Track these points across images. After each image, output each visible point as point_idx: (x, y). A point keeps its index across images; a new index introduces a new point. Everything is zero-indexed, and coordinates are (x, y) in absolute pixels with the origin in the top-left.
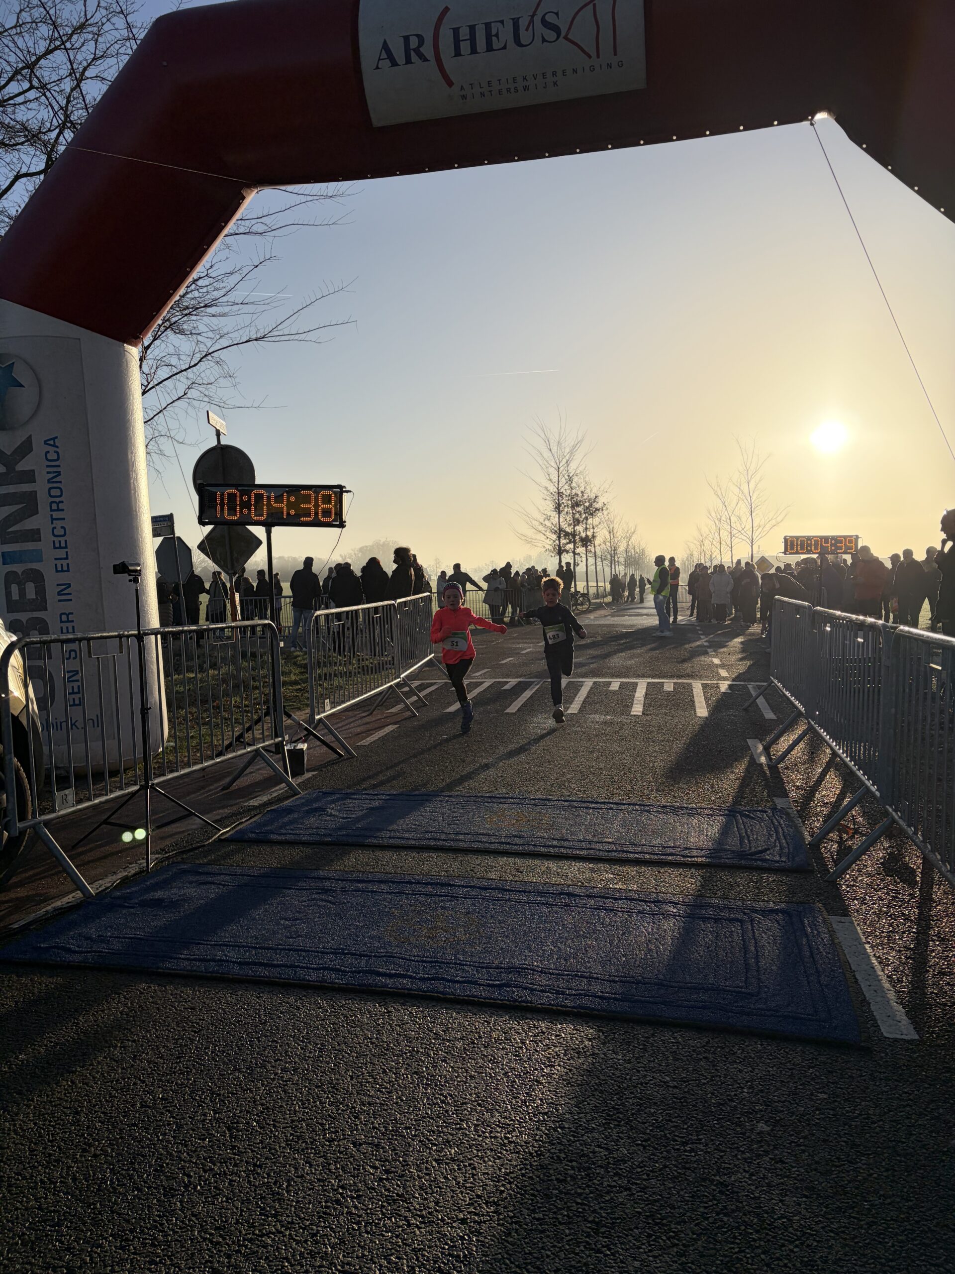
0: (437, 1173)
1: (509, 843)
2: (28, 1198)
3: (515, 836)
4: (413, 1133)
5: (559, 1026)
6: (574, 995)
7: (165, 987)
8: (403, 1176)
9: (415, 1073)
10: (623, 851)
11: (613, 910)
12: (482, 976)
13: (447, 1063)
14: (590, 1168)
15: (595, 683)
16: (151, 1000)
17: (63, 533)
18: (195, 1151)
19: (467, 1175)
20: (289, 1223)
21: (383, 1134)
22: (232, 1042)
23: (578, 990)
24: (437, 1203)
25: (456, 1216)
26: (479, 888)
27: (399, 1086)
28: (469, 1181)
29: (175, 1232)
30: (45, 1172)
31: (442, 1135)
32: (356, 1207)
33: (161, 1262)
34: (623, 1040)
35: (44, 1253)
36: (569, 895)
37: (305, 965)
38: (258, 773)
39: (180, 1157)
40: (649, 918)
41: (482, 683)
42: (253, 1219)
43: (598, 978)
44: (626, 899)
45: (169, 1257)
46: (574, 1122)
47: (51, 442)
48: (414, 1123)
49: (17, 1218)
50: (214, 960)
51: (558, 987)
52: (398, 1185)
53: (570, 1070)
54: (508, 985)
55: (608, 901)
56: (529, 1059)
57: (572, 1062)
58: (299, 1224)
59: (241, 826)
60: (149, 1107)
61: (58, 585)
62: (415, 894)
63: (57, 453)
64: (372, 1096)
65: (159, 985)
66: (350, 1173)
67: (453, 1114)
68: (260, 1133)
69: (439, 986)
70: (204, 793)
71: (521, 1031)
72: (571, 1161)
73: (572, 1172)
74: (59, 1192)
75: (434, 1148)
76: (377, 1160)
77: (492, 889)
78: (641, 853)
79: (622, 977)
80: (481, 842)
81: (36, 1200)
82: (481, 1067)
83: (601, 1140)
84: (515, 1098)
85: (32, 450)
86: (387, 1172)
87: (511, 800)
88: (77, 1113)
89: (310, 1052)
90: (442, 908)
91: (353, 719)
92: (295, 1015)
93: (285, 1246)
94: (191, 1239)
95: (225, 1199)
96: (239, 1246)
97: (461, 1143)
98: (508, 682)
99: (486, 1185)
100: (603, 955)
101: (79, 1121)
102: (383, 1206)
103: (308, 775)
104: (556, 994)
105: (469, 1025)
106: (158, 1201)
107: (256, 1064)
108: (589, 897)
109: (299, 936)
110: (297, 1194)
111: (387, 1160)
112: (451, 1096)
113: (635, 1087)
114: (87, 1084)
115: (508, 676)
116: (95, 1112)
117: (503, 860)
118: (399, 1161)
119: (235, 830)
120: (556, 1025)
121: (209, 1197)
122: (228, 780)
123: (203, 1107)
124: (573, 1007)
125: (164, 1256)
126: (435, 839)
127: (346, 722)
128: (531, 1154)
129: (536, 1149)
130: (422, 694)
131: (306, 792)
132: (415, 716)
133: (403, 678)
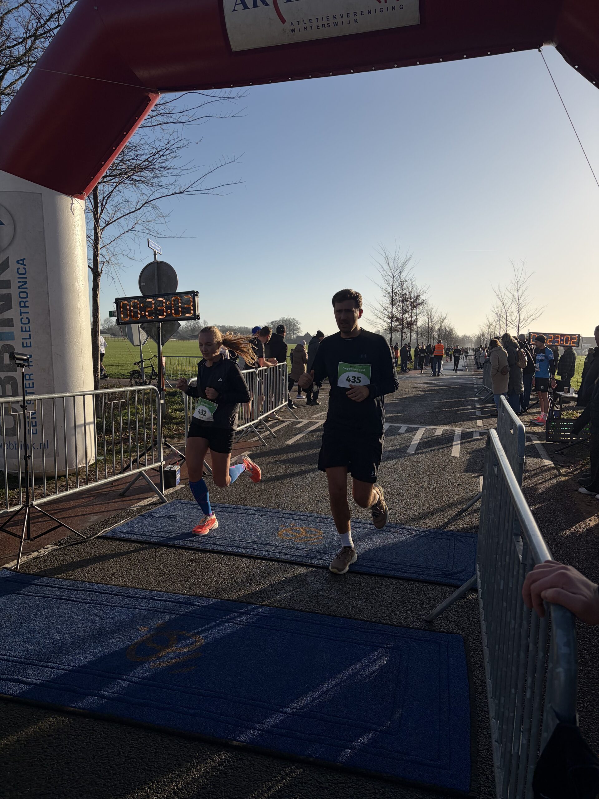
1: (286, 554)
3: (293, 548)
47: (21, 262)
63: (25, 269)
80: (267, 551)
85: (9, 267)
87: (301, 517)
119: (112, 529)
122: (122, 490)
126: (237, 547)
130: (272, 431)
131: (171, 501)
132: (265, 445)
133: (260, 420)
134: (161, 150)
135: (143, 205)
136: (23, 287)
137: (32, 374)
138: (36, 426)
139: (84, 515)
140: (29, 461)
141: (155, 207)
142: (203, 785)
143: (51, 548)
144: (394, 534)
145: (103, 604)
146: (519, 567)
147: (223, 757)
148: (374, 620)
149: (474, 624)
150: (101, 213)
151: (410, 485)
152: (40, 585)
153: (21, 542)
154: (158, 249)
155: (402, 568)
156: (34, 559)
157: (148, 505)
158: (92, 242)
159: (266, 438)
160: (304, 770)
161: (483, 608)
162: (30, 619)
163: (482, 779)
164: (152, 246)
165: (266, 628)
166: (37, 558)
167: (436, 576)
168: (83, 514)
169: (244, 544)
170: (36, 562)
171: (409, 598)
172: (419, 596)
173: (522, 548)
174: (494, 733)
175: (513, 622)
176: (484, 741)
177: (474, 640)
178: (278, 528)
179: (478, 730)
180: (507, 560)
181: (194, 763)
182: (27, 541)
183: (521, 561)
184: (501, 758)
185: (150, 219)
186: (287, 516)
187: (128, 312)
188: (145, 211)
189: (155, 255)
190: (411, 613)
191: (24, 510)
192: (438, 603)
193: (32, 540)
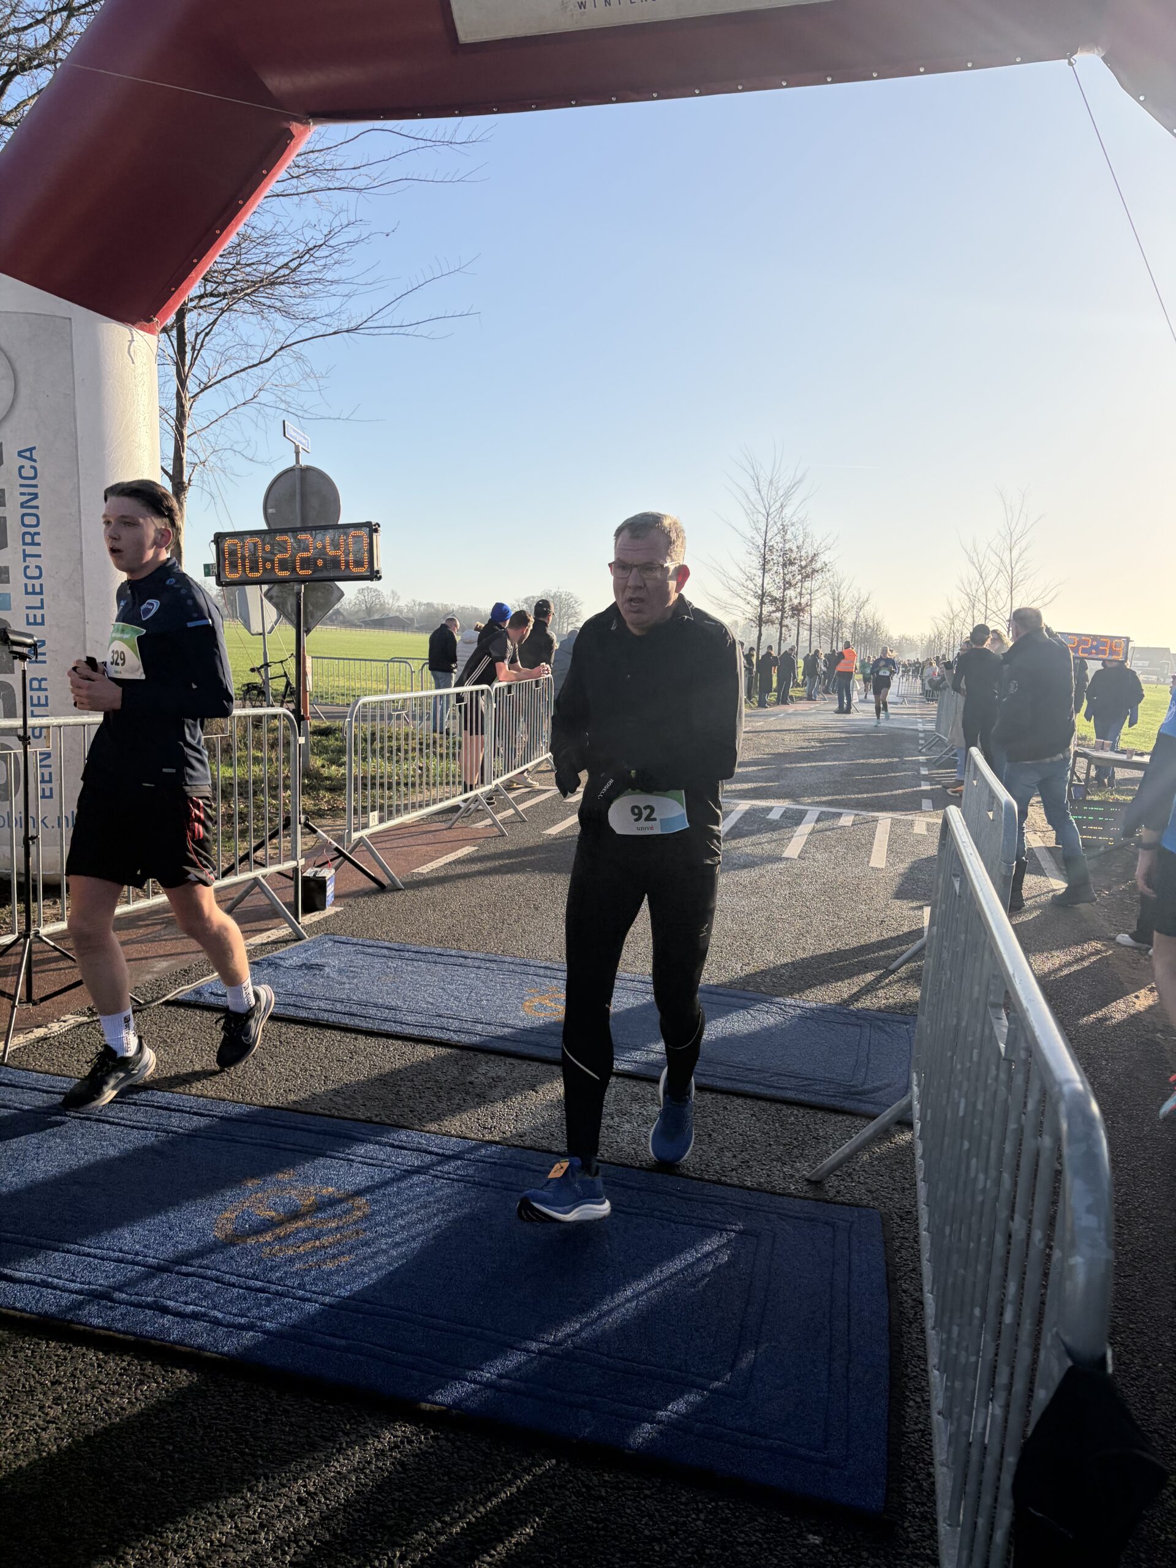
1: (538, 1045)
15: (752, 805)
17: (37, 574)
47: (27, 453)
59: (203, 983)
63: (34, 468)
80: (502, 1038)
85: (3, 463)
119: (194, 988)
126: (442, 1029)
130: (521, 807)
131: (314, 937)
132: (504, 835)
133: (497, 785)
134: (315, 247)
135: (276, 352)
136: (29, 504)
137: (45, 679)
138: (50, 781)
139: (142, 959)
140: (33, 849)
141: (299, 358)
142: (357, 1486)
143: (72, 1021)
144: (752, 1012)
145: (172, 1132)
146: (998, 1069)
147: (399, 1433)
148: (706, 1177)
149: (903, 1190)
150: (192, 365)
151: (787, 919)
152: (47, 1092)
153: (13, 1007)
154: (304, 441)
155: (765, 1077)
156: (38, 1042)
157: (268, 943)
158: (173, 423)
159: (506, 821)
160: (558, 1463)
161: (922, 1157)
162: (25, 1155)
163: (909, 1489)
164: (291, 436)
165: (493, 1187)
166: (44, 1039)
167: (832, 1096)
168: (140, 956)
169: (457, 1023)
170: (42, 1046)
171: (778, 1136)
172: (798, 1132)
173: (1005, 1030)
174: (936, 1398)
175: (981, 1176)
176: (916, 1415)
177: (902, 1219)
178: (525, 995)
179: (904, 1393)
180: (975, 1058)
181: (341, 1444)
182: (25, 1006)
183: (1003, 1054)
184: (950, 1444)
185: (288, 381)
186: (542, 972)
187: (240, 561)
188: (280, 364)
189: (297, 453)
190: (779, 1164)
191: (21, 944)
192: (834, 1147)
193: (35, 1004)
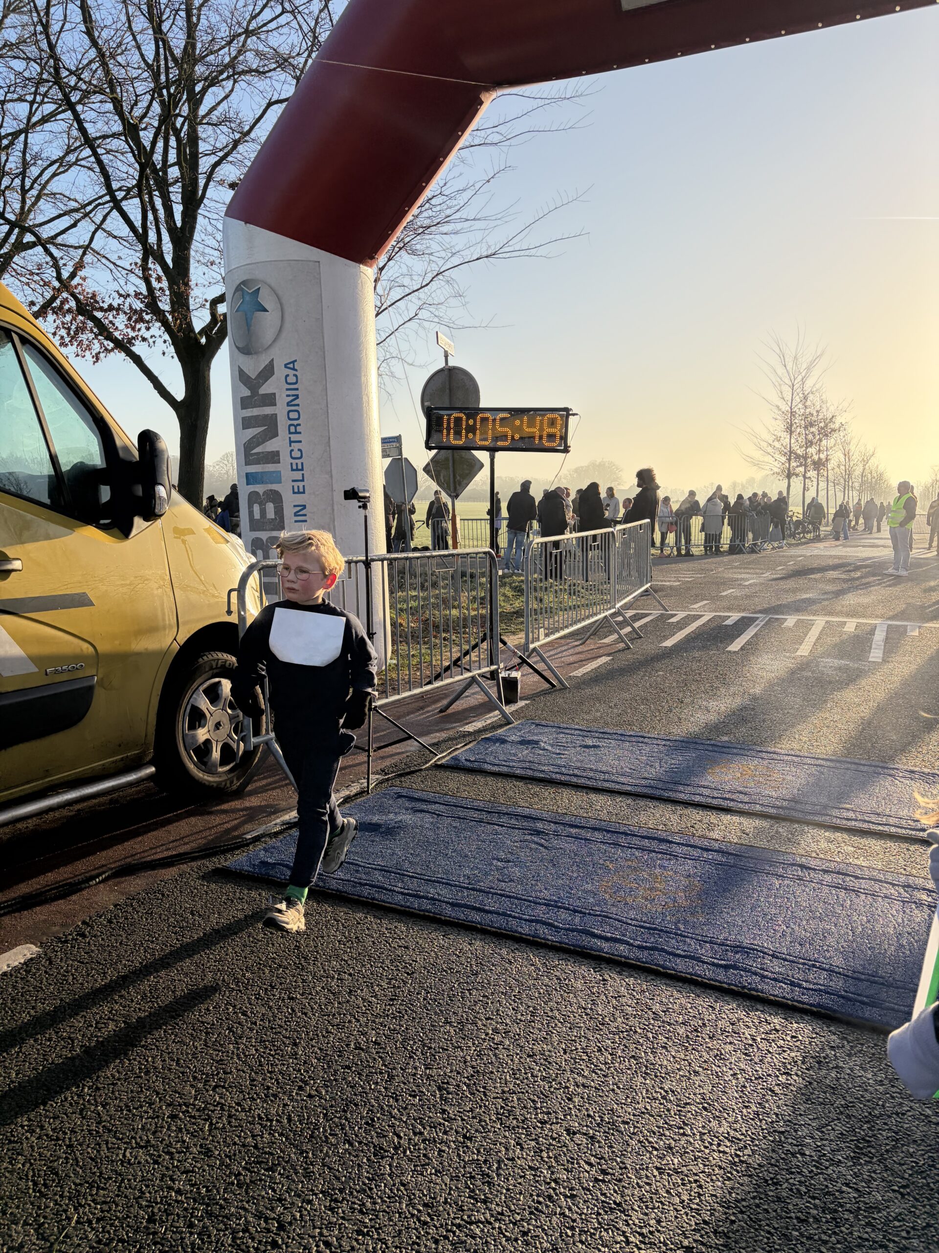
0: (658, 1184)
2: (245, 1133)
3: (741, 793)
4: (632, 1129)
5: (795, 1025)
6: (812, 990)
7: (380, 919)
8: (620, 1180)
9: (633, 1057)
10: (865, 821)
11: (854, 891)
12: (705, 952)
13: (668, 1051)
14: (836, 1211)
15: (827, 622)
16: (367, 932)
17: (299, 455)
18: (406, 1108)
19: (692, 1193)
20: (499, 1213)
21: (598, 1125)
22: (443, 991)
23: (817, 984)
24: (659, 1222)
25: (681, 1242)
26: (701, 848)
27: (615, 1069)
28: (695, 1201)
29: (383, 1201)
30: (263, 1107)
31: (663, 1138)
32: (570, 1209)
33: (368, 1235)
34: (873, 1054)
35: (257, 1200)
36: (803, 867)
37: (517, 915)
38: (474, 697)
39: (391, 1113)
40: (898, 905)
41: (701, 616)
42: (462, 1202)
43: (840, 973)
44: (870, 879)
45: (376, 1229)
46: (818, 1149)
47: (291, 365)
48: (632, 1117)
49: (235, 1155)
50: (427, 898)
51: (793, 977)
52: (615, 1191)
53: (810, 1083)
54: (735, 967)
55: (848, 879)
56: (761, 1061)
57: (811, 1072)
58: (509, 1216)
59: (456, 753)
60: (362, 1049)
61: (295, 506)
62: (631, 848)
63: (296, 376)
64: (586, 1077)
65: (375, 917)
66: (564, 1165)
67: (675, 1114)
68: (470, 1100)
69: (659, 958)
70: (422, 714)
71: (751, 1024)
72: (814, 1198)
73: (815, 1212)
74: (275, 1131)
75: (655, 1153)
76: (592, 1156)
77: (715, 851)
78: (886, 825)
79: (869, 975)
81: (253, 1136)
82: (705, 1061)
83: (849, 1177)
84: (746, 1107)
85: (273, 374)
86: (604, 1172)
87: (735, 750)
88: (295, 1044)
89: (522, 1015)
90: (661, 866)
91: (566, 648)
92: (506, 970)
93: (495, 1240)
94: (400, 1213)
95: (433, 1171)
96: (448, 1231)
97: (685, 1152)
98: (729, 617)
99: (714, 1210)
100: (845, 944)
101: (296, 1054)
102: (600, 1214)
103: (521, 704)
104: (791, 985)
105: (691, 1008)
106: (368, 1160)
107: (467, 1020)
108: (825, 871)
109: (511, 881)
110: (508, 1180)
111: (602, 1158)
112: (673, 1092)
113: (890, 1117)
114: (306, 1014)
115: (729, 609)
116: (312, 1046)
117: (727, 818)
118: (616, 1161)
119: (451, 756)
120: (791, 1023)
121: (417, 1165)
122: (445, 702)
123: (414, 1059)
124: (811, 1005)
125: (372, 1227)
126: (652, 787)
127: (559, 650)
128: (766, 1181)
129: (772, 1176)
130: (636, 625)
132: (629, 648)
133: (618, 609)
135: (432, 279)
136: (293, 403)
141: (450, 281)
143: (374, 779)
144: (898, 778)
154: (451, 347)
159: (628, 636)
164: (442, 343)
169: (661, 784)
188: (435, 287)
189: (446, 357)
